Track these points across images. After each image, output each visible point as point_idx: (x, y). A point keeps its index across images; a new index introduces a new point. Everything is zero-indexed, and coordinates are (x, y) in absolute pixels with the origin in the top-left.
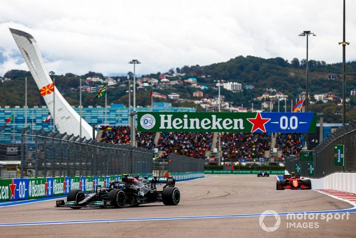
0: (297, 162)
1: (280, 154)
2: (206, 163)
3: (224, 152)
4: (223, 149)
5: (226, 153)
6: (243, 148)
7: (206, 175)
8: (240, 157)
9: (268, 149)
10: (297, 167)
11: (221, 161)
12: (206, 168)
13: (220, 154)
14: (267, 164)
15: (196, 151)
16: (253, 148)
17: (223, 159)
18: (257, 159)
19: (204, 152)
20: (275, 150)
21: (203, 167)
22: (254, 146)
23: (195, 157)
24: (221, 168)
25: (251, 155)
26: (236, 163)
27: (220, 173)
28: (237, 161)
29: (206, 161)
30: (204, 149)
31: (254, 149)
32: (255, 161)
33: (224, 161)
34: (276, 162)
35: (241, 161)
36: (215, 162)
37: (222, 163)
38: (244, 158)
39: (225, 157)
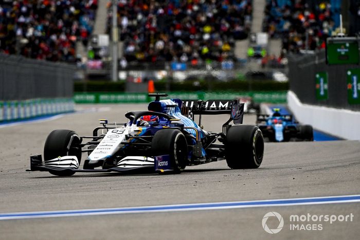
0: (319, 69)
1: (276, 49)
2: (81, 75)
3: (127, 44)
4: (122, 37)
5: (131, 48)
6: (178, 33)
7: (79, 108)
8: (169, 58)
9: (244, 35)
10: (317, 81)
11: (120, 69)
12: (79, 88)
13: (117, 51)
15: (52, 44)
16: (203, 33)
17: (124, 63)
19: (73, 44)
20: (262, 38)
21: (70, 86)
22: (208, 29)
23: (48, 59)
24: (120, 88)
25: (200, 52)
26: (161, 75)
27: (116, 102)
28: (162, 68)
29: (78, 69)
30: (74, 38)
31: (206, 37)
32: (209, 67)
33: (127, 69)
34: (266, 70)
35: (172, 70)
36: (104, 72)
37: (123, 75)
38: (179, 61)
39: (129, 57)
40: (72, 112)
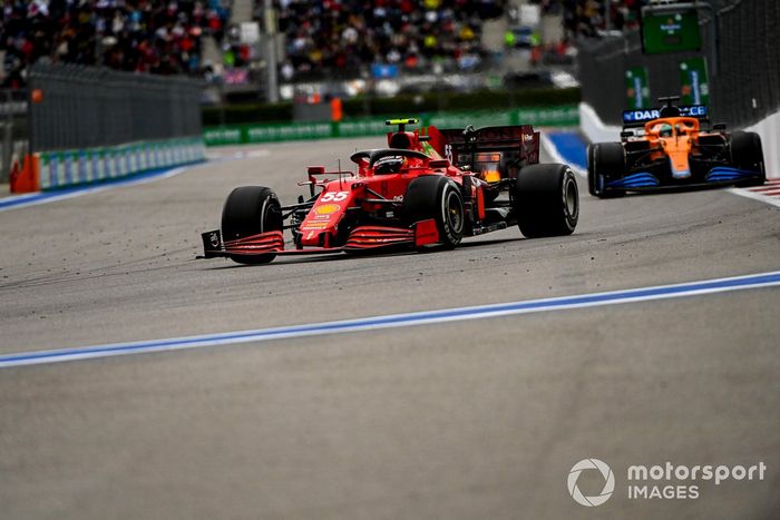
0: (629, 62)
1: (555, 32)
2: (213, 96)
3: (292, 37)
5: (300, 43)
6: (380, 12)
7: (214, 154)
8: (366, 57)
9: (497, 10)
10: (630, 83)
11: (282, 81)
12: (211, 119)
13: (275, 49)
14: (492, 82)
15: (161, 43)
16: (425, 11)
17: (288, 71)
18: (448, 61)
19: (196, 48)
20: (530, 15)
21: (194, 114)
23: (153, 71)
24: (284, 114)
25: (421, 45)
26: (354, 88)
27: (278, 139)
28: (354, 75)
30: (197, 32)
31: (431, 17)
32: (438, 69)
33: (295, 80)
34: (538, 70)
35: (375, 77)
36: (253, 87)
37: (287, 92)
38: (386, 62)
39: (296, 59)
40: (202, 161)
